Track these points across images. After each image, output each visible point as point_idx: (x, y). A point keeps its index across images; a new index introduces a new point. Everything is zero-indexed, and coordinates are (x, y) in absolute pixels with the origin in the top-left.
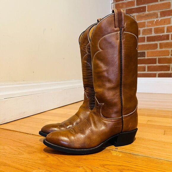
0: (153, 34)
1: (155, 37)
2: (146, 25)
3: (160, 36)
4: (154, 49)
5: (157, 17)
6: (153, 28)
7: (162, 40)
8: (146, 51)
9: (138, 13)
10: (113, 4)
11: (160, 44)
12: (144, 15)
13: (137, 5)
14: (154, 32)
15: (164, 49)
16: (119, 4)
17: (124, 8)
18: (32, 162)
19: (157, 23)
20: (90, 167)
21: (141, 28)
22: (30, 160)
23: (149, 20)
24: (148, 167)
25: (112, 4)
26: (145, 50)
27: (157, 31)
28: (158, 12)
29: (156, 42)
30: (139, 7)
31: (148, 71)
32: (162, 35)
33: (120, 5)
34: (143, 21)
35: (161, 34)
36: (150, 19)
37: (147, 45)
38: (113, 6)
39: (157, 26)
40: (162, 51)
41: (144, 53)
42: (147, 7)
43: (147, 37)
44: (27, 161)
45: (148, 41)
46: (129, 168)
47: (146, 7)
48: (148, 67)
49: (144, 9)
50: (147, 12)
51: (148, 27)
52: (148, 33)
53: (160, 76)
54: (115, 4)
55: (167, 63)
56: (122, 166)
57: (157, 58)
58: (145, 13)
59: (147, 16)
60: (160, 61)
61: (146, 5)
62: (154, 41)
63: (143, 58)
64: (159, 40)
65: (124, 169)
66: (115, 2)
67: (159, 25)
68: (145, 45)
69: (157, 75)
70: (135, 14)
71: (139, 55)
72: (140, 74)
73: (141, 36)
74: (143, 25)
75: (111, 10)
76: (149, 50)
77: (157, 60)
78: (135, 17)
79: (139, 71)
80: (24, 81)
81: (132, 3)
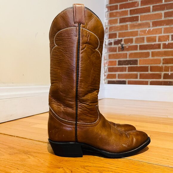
0: (146, 43)
1: (147, 45)
2: (139, 34)
3: (152, 45)
4: (146, 57)
5: (149, 27)
6: (145, 37)
7: (153, 49)
8: (138, 59)
9: (131, 22)
10: (107, 13)
11: (152, 52)
12: (137, 24)
13: (130, 14)
14: (147, 41)
15: (155, 58)
16: (112, 13)
17: (118, 17)
18: (12, 163)
19: (149, 32)
20: (70, 168)
21: (134, 36)
22: (9, 161)
24: (129, 169)
25: (106, 12)
27: (149, 40)
28: (150, 22)
29: (148, 51)
30: (132, 17)
31: (140, 79)
32: (154, 44)
33: (115, 14)
34: (136, 30)
35: (153, 43)
36: (142, 28)
37: (139, 53)
38: (108, 14)
39: (149, 35)
41: (137, 61)
42: (139, 17)
43: (140, 46)
44: (6, 162)
45: (140, 49)
46: (110, 169)
48: (140, 75)
49: (136, 19)
50: (139, 22)
51: (141, 36)
52: (141, 41)
53: (152, 83)
54: (109, 12)
55: (159, 71)
56: (103, 167)
59: (140, 25)
60: (152, 69)
61: (139, 15)
62: (147, 49)
63: (136, 66)
64: (151, 49)
65: (104, 170)
66: (109, 10)
67: (151, 35)
68: (137, 53)
69: (149, 83)
70: (128, 23)
71: (132, 62)
72: (133, 81)
73: (134, 44)
74: (136, 34)
75: (105, 19)
76: (142, 58)
77: (149, 68)
78: (129, 26)
79: (131, 78)
80: (13, 83)
81: (126, 13)
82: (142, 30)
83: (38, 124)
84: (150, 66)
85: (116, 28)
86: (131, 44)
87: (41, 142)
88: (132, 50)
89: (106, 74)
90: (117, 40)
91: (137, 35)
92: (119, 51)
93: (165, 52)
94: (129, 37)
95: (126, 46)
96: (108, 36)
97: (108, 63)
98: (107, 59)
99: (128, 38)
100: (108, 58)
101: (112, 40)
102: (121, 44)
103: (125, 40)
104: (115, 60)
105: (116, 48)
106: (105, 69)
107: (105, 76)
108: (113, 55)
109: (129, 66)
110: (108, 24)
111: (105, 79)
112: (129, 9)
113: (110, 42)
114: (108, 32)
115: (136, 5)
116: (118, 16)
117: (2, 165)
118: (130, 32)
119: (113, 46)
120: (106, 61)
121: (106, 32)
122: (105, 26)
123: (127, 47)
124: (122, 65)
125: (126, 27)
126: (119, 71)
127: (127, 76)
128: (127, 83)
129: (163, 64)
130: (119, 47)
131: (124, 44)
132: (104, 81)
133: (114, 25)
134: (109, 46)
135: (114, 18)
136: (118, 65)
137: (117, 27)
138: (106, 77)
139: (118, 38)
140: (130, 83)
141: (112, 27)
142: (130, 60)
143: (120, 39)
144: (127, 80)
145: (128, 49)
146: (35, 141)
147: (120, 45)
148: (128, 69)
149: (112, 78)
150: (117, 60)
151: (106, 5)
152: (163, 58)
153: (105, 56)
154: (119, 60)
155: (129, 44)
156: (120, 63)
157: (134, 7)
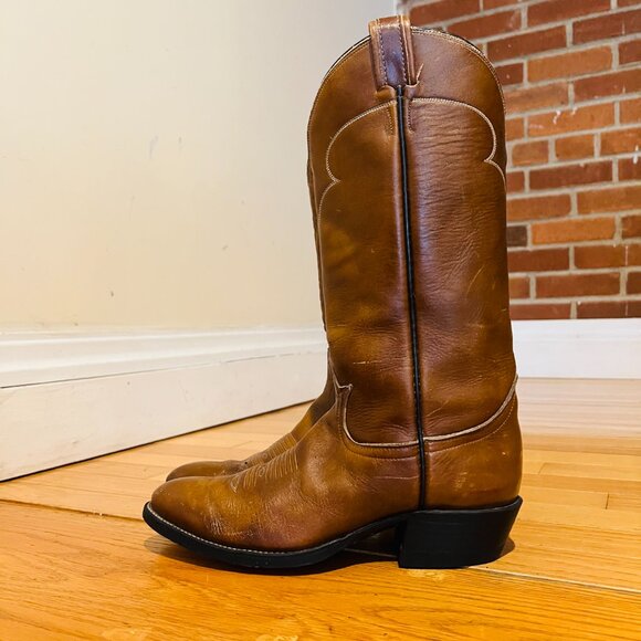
0: (553, 163)
1: (559, 171)
2: (525, 131)
3: (578, 167)
4: (558, 216)
5: (565, 101)
6: (551, 139)
7: (585, 183)
8: (529, 225)
11: (580, 196)
12: (517, 94)
14: (557, 155)
15: (593, 216)
18: (101, 604)
19: (565, 121)
20: (322, 615)
22: (91, 599)
23: (534, 113)
26: (527, 219)
27: (565, 149)
28: (568, 83)
29: (564, 191)
30: (499, 67)
31: (538, 297)
32: (586, 166)
34: (514, 116)
35: (582, 162)
36: (537, 108)
37: (531, 200)
39: (566, 131)
40: (589, 221)
41: (524, 229)
42: (525, 69)
43: (532, 173)
44: (79, 600)
45: (533, 186)
46: (473, 617)
47: (521, 65)
48: (539, 282)
49: (514, 75)
50: (526, 85)
51: (534, 136)
52: (535, 158)
53: (586, 313)
55: (609, 267)
56: (448, 611)
57: (571, 246)
58: (520, 89)
59: (530, 98)
60: (583, 258)
61: (524, 61)
62: (558, 185)
63: (520, 249)
64: (576, 183)
65: (453, 622)
67: (574, 130)
68: (524, 201)
69: (574, 311)
73: (509, 168)
74: (514, 130)
76: (541, 219)
77: (571, 254)
80: (76, 324)
82: (537, 116)
84: (576, 248)
91: (519, 133)
93: (629, 191)
112: (484, 41)
115: (511, 25)
117: (68, 614)
129: (625, 236)
152: (624, 214)
157: (503, 32)
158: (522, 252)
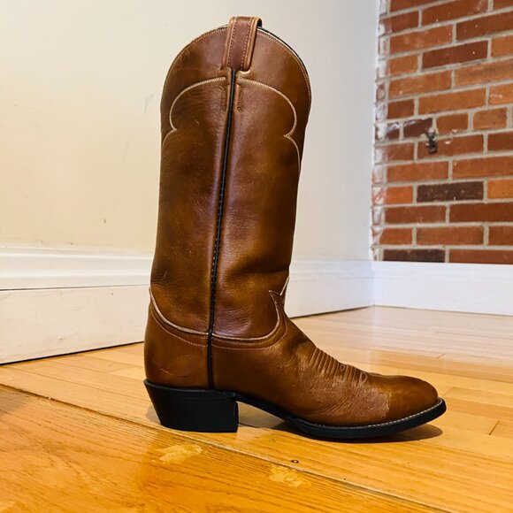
0: (510, 128)
2: (487, 100)
6: (510, 107)
8: (485, 182)
9: (461, 62)
10: (382, 40)
12: (481, 68)
13: (457, 39)
16: (401, 38)
17: (418, 49)
21: (470, 108)
23: (495, 84)
25: (380, 37)
26: (484, 176)
30: (466, 45)
31: (491, 243)
33: (407, 41)
34: (477, 87)
36: (499, 80)
37: (488, 159)
38: (385, 42)
41: (481, 185)
42: (489, 46)
43: (490, 136)
45: (491, 148)
47: (486, 42)
48: (492, 230)
49: (480, 51)
50: (490, 60)
51: (494, 104)
52: (494, 123)
54: (388, 37)
58: (485, 63)
59: (492, 71)
61: (488, 39)
63: (476, 201)
66: (391, 31)
68: (482, 160)
70: (451, 67)
71: (463, 191)
72: (465, 252)
73: (470, 132)
74: (476, 99)
75: (377, 57)
76: (496, 176)
78: (453, 75)
79: (461, 241)
80: (72, 244)
81: (444, 34)
82: (498, 87)
83: (135, 366)
85: (412, 85)
86: (461, 132)
87: (117, 418)
88: (463, 151)
89: (378, 229)
90: (413, 122)
91: (481, 102)
92: (420, 157)
94: (454, 109)
95: (444, 138)
96: (387, 110)
97: (385, 194)
98: (381, 183)
99: (451, 113)
100: (385, 180)
101: (398, 123)
102: (427, 134)
103: (440, 121)
104: (407, 184)
105: (412, 146)
106: (377, 213)
107: (374, 234)
108: (403, 168)
109: (455, 202)
110: (386, 73)
111: (375, 244)
112: (454, 23)
113: (391, 128)
114: (387, 97)
115: (478, 9)
116: (418, 46)
118: (459, 94)
119: (401, 141)
120: (377, 189)
121: (380, 97)
122: (376, 81)
123: (447, 143)
124: (432, 200)
125: (445, 80)
126: (421, 218)
127: (446, 237)
128: (447, 257)
130: (421, 144)
131: (437, 132)
132: (370, 252)
133: (405, 76)
134: (389, 143)
135: (406, 54)
136: (418, 201)
137: (415, 82)
138: (378, 237)
139: (416, 117)
140: (457, 258)
141: (399, 82)
142: (458, 184)
143: (424, 117)
144: (448, 248)
145: (450, 151)
146: (98, 417)
147: (423, 138)
148: (451, 213)
149: (397, 243)
150: (415, 185)
151: (381, 15)
153: (376, 171)
154: (421, 184)
155: (454, 133)
156: (424, 194)
157: (471, 15)
158: (478, 204)
